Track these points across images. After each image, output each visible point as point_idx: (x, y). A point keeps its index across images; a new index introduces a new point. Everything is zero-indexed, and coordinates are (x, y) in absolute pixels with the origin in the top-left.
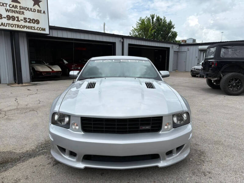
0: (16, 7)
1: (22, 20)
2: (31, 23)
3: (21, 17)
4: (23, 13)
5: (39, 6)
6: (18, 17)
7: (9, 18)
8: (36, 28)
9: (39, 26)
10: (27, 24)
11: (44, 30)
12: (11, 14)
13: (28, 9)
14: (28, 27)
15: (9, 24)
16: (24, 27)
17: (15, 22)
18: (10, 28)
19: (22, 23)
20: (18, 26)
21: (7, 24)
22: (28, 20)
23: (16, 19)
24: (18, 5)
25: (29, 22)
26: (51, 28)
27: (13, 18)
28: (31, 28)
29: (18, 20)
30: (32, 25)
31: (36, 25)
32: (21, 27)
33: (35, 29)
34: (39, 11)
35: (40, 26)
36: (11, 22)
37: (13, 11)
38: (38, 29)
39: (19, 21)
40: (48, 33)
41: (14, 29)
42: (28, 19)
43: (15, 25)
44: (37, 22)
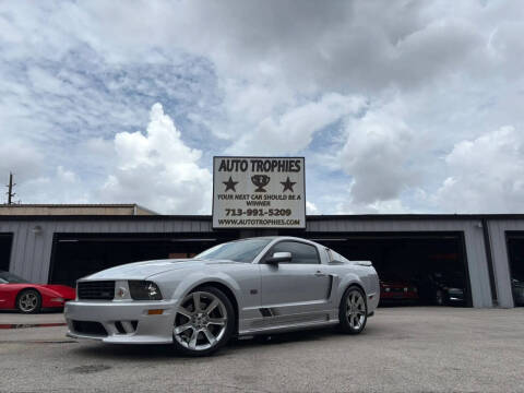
0: (260, 196)
1: (266, 213)
3: (266, 209)
4: (269, 203)
5: (291, 189)
6: (261, 210)
7: (250, 212)
8: (285, 222)
9: (290, 218)
10: (274, 218)
11: (298, 222)
12: (252, 208)
13: (275, 197)
14: (273, 222)
15: (249, 221)
16: (268, 222)
17: (258, 217)
18: (251, 226)
19: (267, 217)
20: (261, 222)
21: (247, 220)
22: (275, 212)
23: (259, 213)
24: (263, 194)
25: (277, 214)
26: (310, 219)
27: (255, 212)
28: (278, 222)
29: (261, 214)
30: (280, 218)
31: (286, 218)
32: (265, 222)
33: (284, 224)
34: (292, 197)
35: (293, 217)
36: (252, 217)
37: (255, 203)
38: (289, 222)
39: (263, 215)
40: (304, 227)
41: (255, 226)
42: (275, 210)
43: (257, 221)
44: (288, 212)
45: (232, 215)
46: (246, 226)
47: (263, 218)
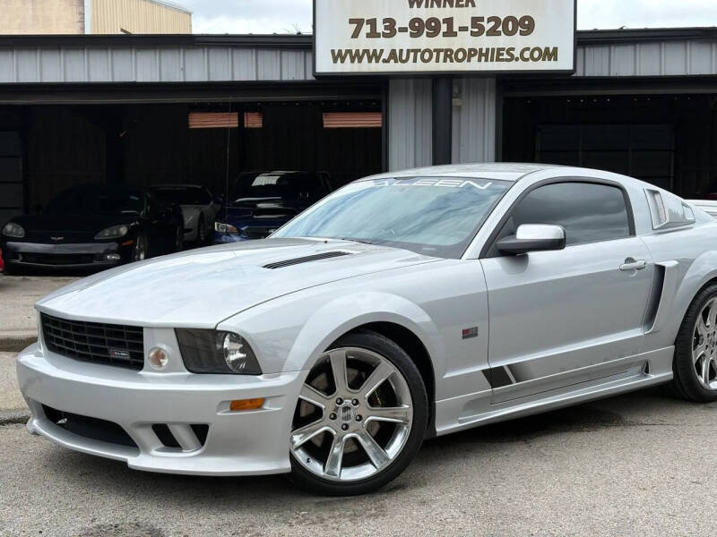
1: (463, 29)
2: (499, 34)
3: (463, 17)
6: (449, 21)
7: (417, 27)
8: (516, 54)
9: (532, 41)
10: (485, 42)
11: (551, 54)
12: (425, 13)
14: (483, 55)
15: (416, 51)
16: (470, 54)
17: (440, 42)
18: (420, 67)
19: (465, 41)
20: (449, 54)
21: (408, 51)
22: (488, 26)
23: (444, 28)
25: (493, 32)
26: (585, 41)
27: (432, 27)
28: (497, 54)
29: (450, 33)
30: (502, 41)
31: (518, 42)
32: (460, 55)
33: (512, 58)
35: (536, 39)
36: (424, 42)
38: (527, 54)
39: (455, 34)
40: (569, 66)
41: (432, 66)
42: (490, 20)
43: (438, 51)
44: (526, 25)
45: (368, 36)
46: (409, 67)
47: (453, 44)
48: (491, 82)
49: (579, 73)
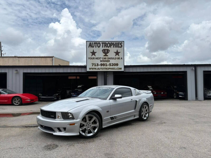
0: (106, 58)
1: (108, 65)
2: (113, 66)
3: (108, 63)
4: (109, 61)
6: (106, 64)
7: (101, 65)
8: (116, 69)
10: (111, 67)
11: (121, 69)
12: (102, 63)
13: (112, 58)
14: (111, 69)
15: (101, 68)
16: (109, 69)
17: (105, 67)
18: (102, 70)
19: (108, 67)
20: (106, 69)
22: (112, 65)
23: (105, 65)
25: (112, 66)
26: (125, 67)
27: (104, 65)
28: (113, 69)
29: (106, 66)
30: (114, 67)
31: (116, 67)
32: (108, 69)
33: (115, 69)
34: (119, 58)
35: (119, 67)
36: (102, 67)
37: (104, 61)
38: (117, 69)
40: (123, 70)
41: (104, 70)
42: (112, 64)
43: (105, 68)
44: (117, 65)
45: (94, 66)
46: (100, 70)
47: (107, 67)
48: (112, 72)
49: (125, 71)
